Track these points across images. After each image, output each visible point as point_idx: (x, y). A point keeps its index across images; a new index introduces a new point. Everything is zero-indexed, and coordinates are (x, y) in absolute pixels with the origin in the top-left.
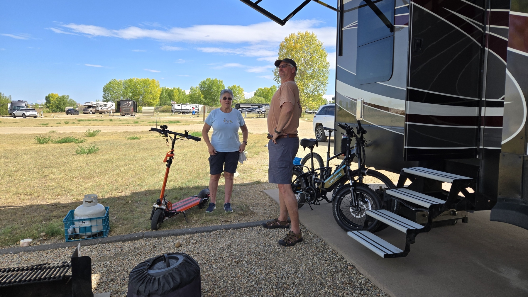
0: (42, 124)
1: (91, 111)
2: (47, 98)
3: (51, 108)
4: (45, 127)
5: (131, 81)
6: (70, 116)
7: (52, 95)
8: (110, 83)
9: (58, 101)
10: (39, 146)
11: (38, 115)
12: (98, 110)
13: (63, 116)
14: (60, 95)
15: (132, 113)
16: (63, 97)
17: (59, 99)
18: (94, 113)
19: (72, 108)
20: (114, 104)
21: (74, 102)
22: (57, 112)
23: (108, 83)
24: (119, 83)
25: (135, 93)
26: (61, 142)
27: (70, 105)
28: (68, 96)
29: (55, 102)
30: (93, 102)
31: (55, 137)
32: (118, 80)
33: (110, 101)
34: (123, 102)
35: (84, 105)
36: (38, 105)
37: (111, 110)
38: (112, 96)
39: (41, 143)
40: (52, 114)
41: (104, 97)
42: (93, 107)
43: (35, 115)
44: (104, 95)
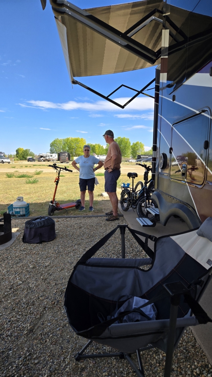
0: (12, 167)
1: (43, 159)
2: (17, 151)
3: (19, 157)
4: (13, 169)
5: (68, 139)
6: (30, 163)
7: (20, 149)
8: (54, 141)
9: (23, 153)
10: (7, 179)
11: (11, 162)
12: (47, 159)
13: (26, 162)
14: (25, 149)
15: (67, 161)
16: (26, 150)
17: (24, 152)
18: (44, 161)
19: (31, 157)
20: (57, 155)
21: (33, 153)
22: (23, 160)
23: (53, 141)
24: (60, 141)
25: (70, 148)
26: (20, 177)
27: (31, 155)
28: (29, 150)
29: (22, 153)
30: (44, 154)
31: (17, 174)
32: (60, 139)
33: (54, 153)
34: (62, 154)
35: (39, 156)
36: (12, 155)
37: (54, 159)
38: (56, 150)
39: (9, 177)
40: (19, 161)
41: (51, 150)
42: (44, 157)
43: (9, 162)
44: (51, 149)
